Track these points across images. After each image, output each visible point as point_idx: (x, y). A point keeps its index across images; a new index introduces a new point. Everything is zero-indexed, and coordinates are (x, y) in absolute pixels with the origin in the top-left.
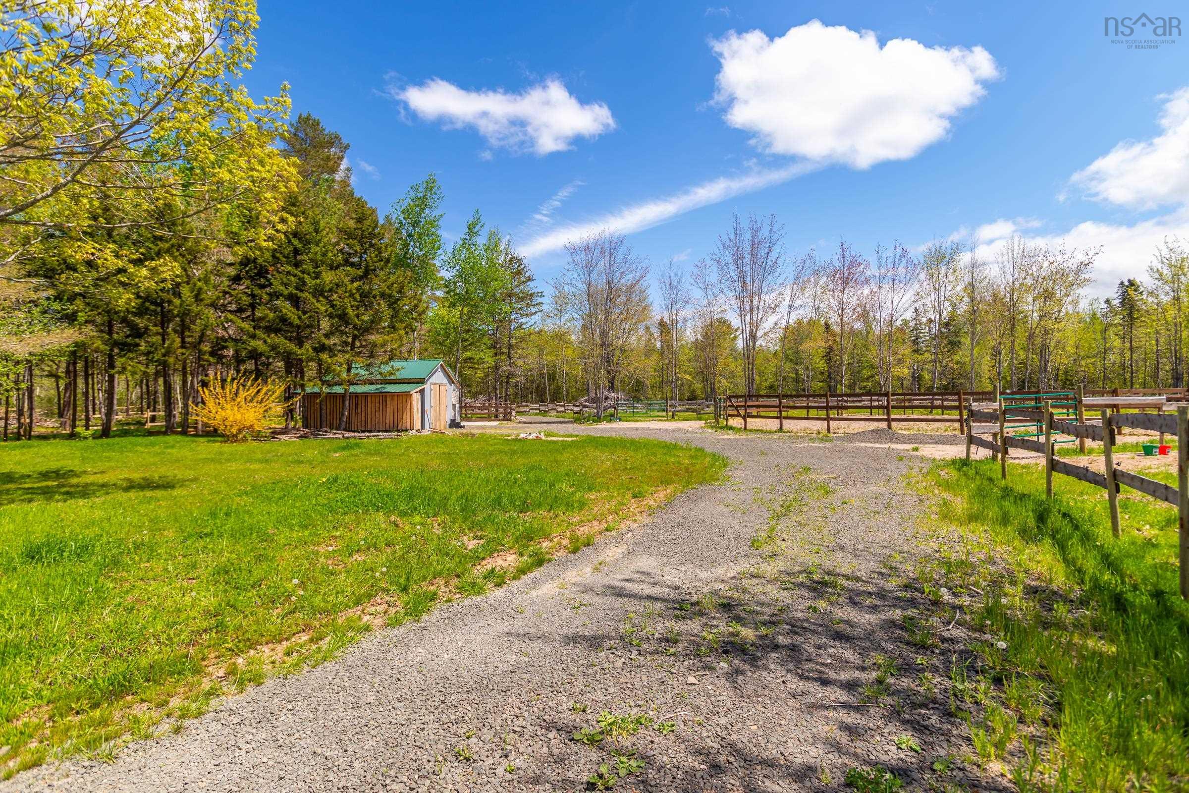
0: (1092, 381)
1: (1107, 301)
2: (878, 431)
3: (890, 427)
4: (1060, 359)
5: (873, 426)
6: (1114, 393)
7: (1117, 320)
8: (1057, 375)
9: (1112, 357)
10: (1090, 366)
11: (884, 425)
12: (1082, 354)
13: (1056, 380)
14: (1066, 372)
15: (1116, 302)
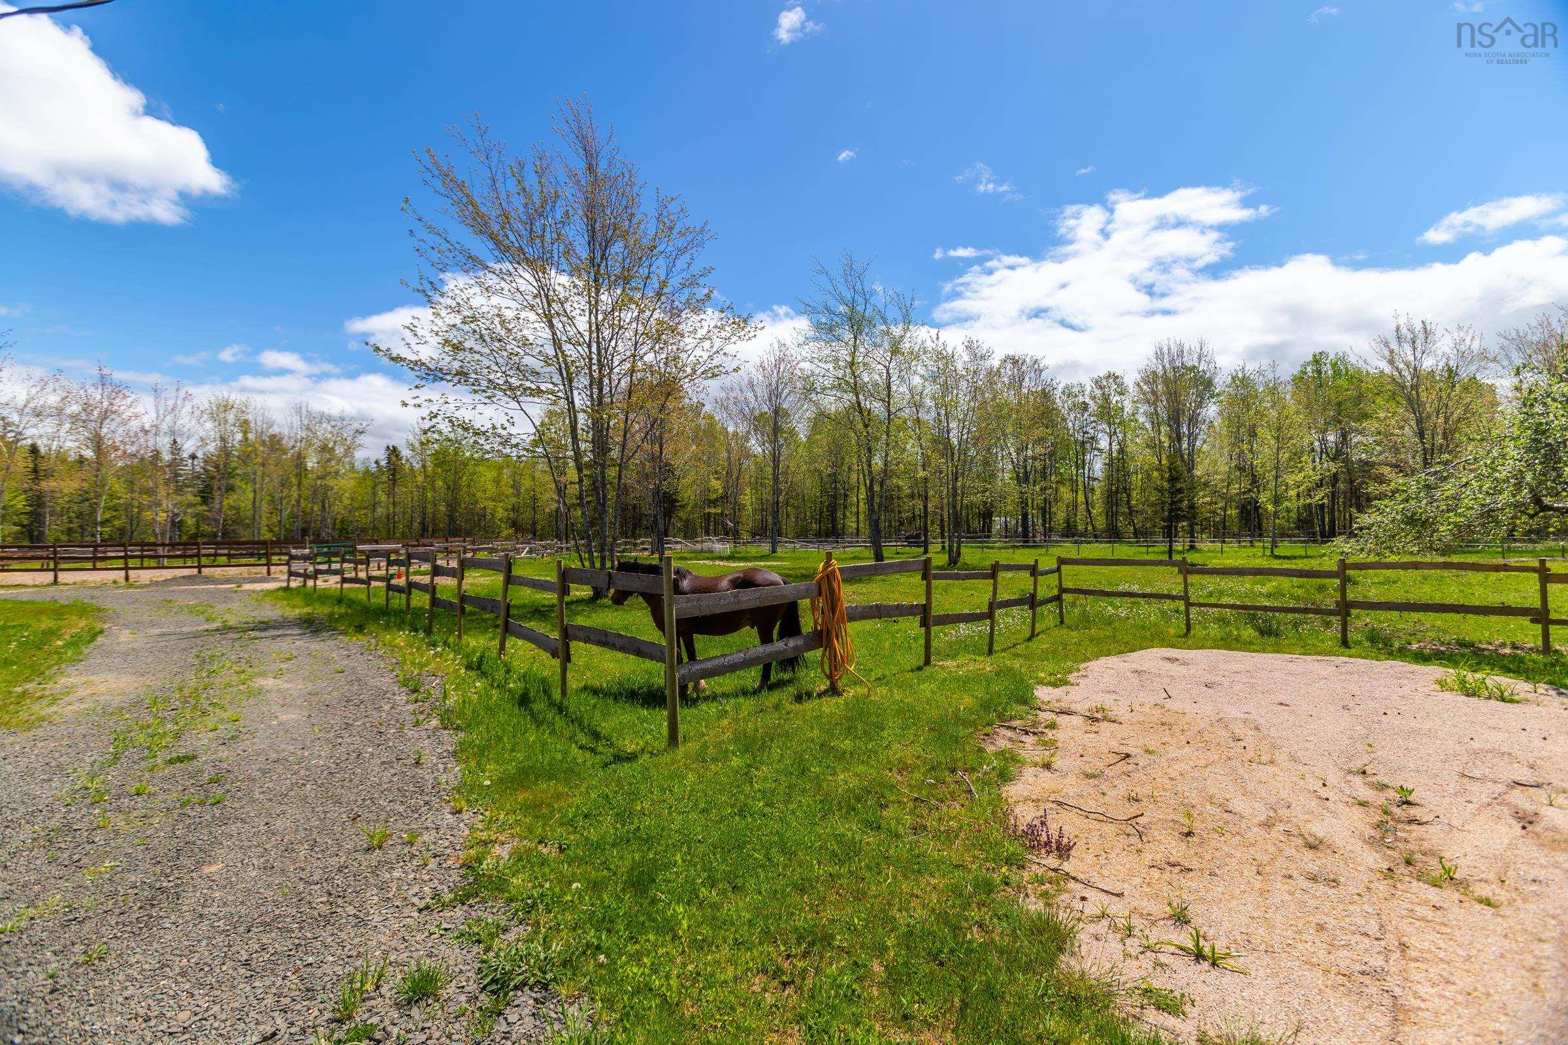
0: (364, 530)
1: (377, 462)
2: (189, 577)
3: (200, 572)
4: (339, 509)
5: (187, 572)
6: (377, 542)
7: (384, 478)
8: (334, 524)
9: (379, 510)
10: (362, 518)
11: (195, 571)
12: (356, 505)
13: (333, 529)
14: (342, 522)
15: (383, 463)
